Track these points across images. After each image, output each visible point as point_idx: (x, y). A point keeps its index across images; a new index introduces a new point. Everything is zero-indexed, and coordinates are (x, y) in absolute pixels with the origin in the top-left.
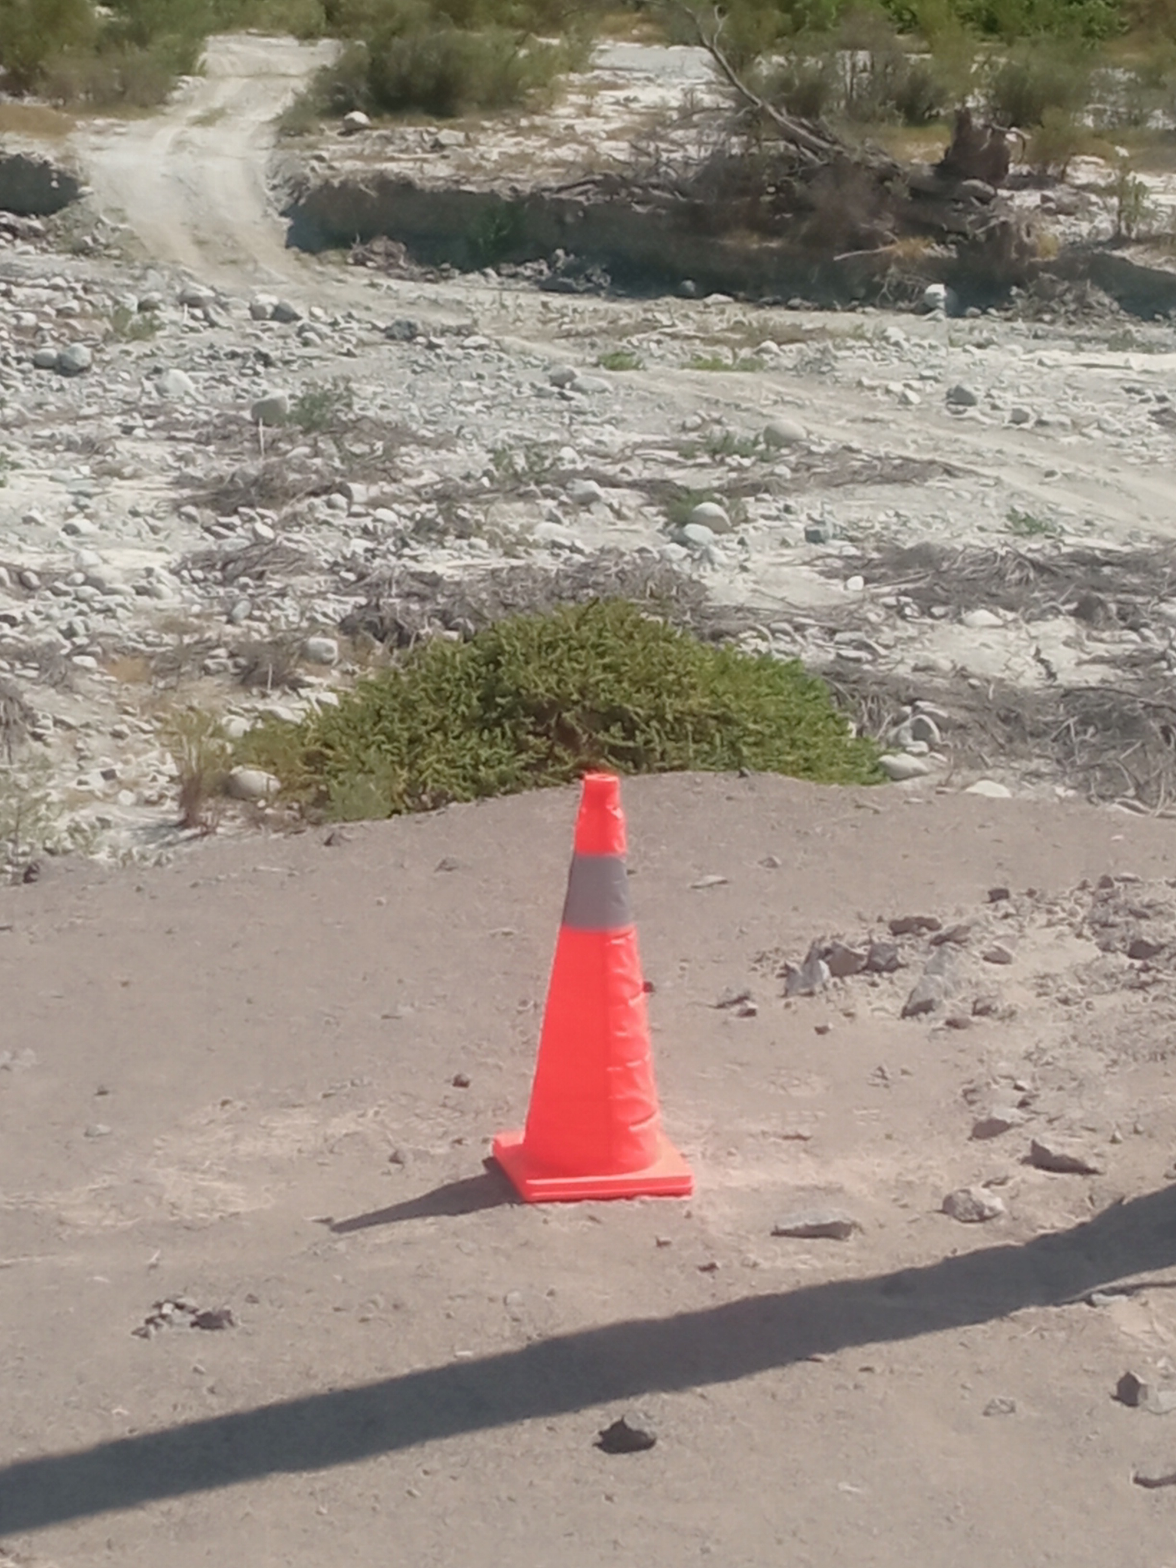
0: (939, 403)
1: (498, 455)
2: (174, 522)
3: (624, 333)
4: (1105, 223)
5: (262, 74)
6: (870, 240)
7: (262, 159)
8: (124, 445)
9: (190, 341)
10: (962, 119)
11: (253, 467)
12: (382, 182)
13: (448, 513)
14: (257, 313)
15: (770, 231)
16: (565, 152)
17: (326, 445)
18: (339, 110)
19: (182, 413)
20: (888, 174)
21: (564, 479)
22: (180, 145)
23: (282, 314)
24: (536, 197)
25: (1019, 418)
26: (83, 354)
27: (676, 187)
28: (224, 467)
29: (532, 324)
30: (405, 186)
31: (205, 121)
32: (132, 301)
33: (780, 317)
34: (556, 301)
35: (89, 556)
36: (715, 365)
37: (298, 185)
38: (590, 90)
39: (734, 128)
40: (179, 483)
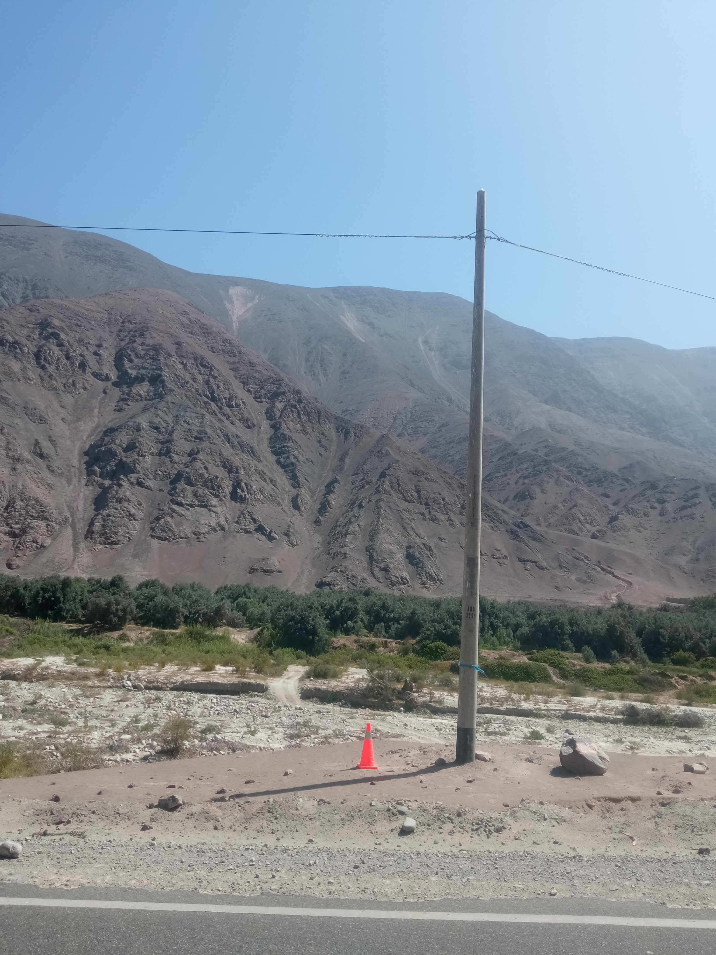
0: (402, 726)
1: (334, 731)
2: (284, 740)
3: (353, 714)
4: (428, 699)
5: (297, 671)
6: (392, 700)
7: (297, 685)
8: (276, 728)
9: (286, 713)
10: (406, 681)
11: (296, 732)
12: (316, 689)
13: (326, 740)
14: (296, 708)
15: (375, 698)
16: (344, 685)
17: (307, 729)
18: (309, 677)
19: (285, 723)
20: (395, 689)
21: (344, 735)
22: (284, 682)
23: (300, 709)
24: (339, 692)
25: (415, 728)
26: (269, 714)
27: (361, 690)
28: (291, 732)
29: (338, 712)
30: (319, 690)
31: (288, 678)
32: (277, 706)
33: (378, 712)
34: (342, 709)
35: (271, 745)
36: (367, 719)
37: (302, 689)
38: (348, 675)
39: (370, 682)
40: (285, 734)
